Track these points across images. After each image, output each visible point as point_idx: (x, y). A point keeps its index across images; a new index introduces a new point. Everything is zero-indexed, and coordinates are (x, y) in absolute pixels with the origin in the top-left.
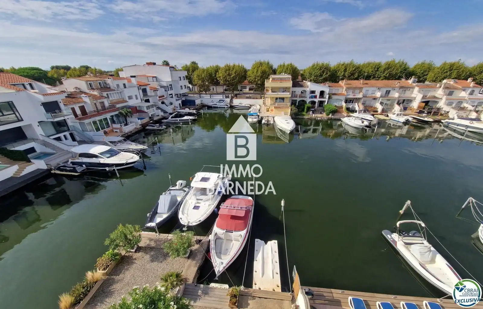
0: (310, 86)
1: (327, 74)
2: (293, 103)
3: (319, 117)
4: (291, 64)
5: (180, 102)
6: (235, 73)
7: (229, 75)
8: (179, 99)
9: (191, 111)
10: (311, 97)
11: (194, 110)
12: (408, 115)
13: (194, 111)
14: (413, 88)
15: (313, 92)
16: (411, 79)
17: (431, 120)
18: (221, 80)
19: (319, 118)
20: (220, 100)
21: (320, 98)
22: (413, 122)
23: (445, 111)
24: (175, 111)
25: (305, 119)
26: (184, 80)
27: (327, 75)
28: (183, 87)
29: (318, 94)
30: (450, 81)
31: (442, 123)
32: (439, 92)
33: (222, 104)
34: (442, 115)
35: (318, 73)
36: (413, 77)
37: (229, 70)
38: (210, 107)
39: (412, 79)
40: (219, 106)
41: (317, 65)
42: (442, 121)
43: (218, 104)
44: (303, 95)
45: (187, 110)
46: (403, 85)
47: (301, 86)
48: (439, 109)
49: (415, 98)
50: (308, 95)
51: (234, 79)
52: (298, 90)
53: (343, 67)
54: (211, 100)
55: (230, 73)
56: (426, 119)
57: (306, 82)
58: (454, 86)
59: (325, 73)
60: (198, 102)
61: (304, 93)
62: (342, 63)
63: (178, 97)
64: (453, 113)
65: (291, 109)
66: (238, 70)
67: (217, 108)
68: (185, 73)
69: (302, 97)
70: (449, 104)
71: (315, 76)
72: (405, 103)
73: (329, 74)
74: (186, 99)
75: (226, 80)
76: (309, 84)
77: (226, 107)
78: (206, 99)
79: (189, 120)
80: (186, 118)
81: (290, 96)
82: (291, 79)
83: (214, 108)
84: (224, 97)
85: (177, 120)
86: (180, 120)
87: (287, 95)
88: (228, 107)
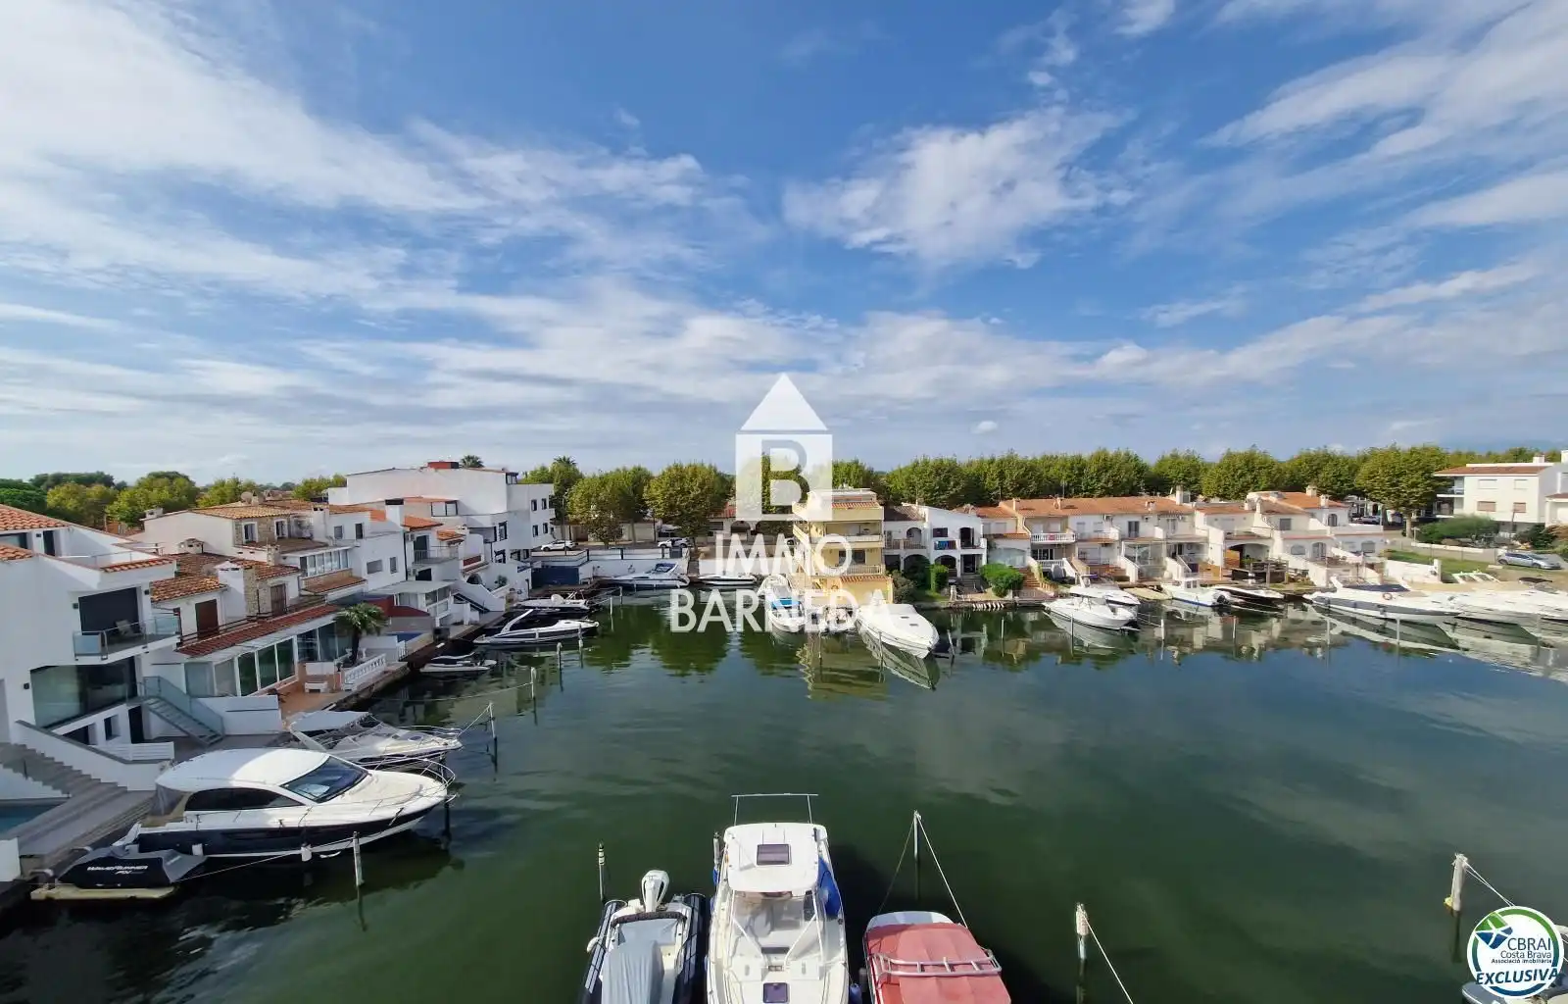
0: (928, 517)
1: (957, 484)
2: (892, 564)
3: (981, 602)
4: (856, 462)
5: (528, 574)
6: (701, 486)
7: (682, 492)
8: (523, 564)
9: (569, 603)
10: (940, 546)
11: (578, 597)
12: (1211, 585)
13: (582, 603)
14: (1191, 514)
15: (940, 532)
16: (1174, 492)
17: (1278, 596)
18: (658, 507)
19: (980, 606)
20: (658, 565)
21: (963, 547)
22: (1236, 604)
23: (1296, 570)
24: (515, 605)
25: (937, 609)
26: (545, 508)
27: (959, 488)
28: (541, 529)
29: (954, 535)
30: (1267, 495)
31: (1311, 602)
32: (1258, 524)
33: (665, 577)
34: (1292, 580)
35: (935, 482)
36: (1178, 487)
37: (682, 478)
38: (628, 588)
39: (1178, 493)
40: (655, 583)
41: (926, 463)
42: (1305, 596)
43: (651, 576)
44: (913, 541)
45: (556, 601)
46: (1164, 507)
47: (904, 518)
48: (1278, 565)
49: (1207, 540)
50: (931, 542)
51: (696, 501)
52: (899, 529)
53: (993, 467)
54: (626, 564)
55: (686, 486)
56: (1262, 593)
57: (915, 507)
58: (1281, 506)
59: (952, 483)
60: (585, 573)
61: (915, 534)
62: (987, 457)
63: (519, 559)
64: (1318, 575)
65: (894, 581)
66: (708, 479)
67: (650, 588)
68: (549, 490)
69: (912, 547)
70: (1298, 551)
71: (927, 491)
72: (1187, 551)
73: (963, 484)
74: (546, 564)
75: (672, 507)
76: (925, 510)
77: (679, 584)
78: (610, 563)
79: (576, 631)
80: (562, 625)
81: (882, 545)
82: (875, 499)
83: (640, 588)
84: (667, 556)
85: (534, 635)
86: (541, 635)
87: (873, 542)
88: (684, 584)
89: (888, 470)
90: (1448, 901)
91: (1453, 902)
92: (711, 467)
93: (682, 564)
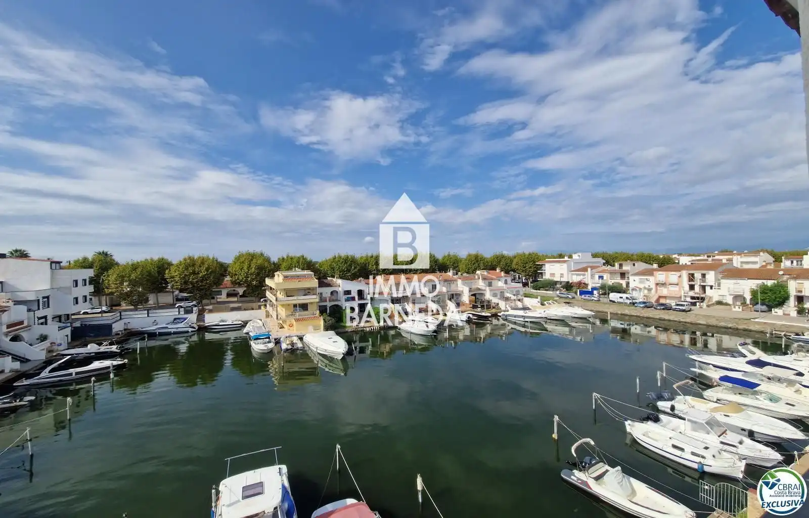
0: (341, 285)
1: (355, 268)
2: (322, 310)
3: (368, 327)
4: (303, 256)
5: (68, 331)
6: (207, 270)
7: (194, 273)
8: (64, 325)
9: (103, 349)
10: (347, 300)
11: (111, 344)
12: (465, 312)
13: (114, 348)
14: (456, 280)
15: (348, 292)
16: (449, 271)
17: (489, 315)
18: (176, 283)
19: (368, 329)
20: (175, 319)
21: (359, 299)
22: (474, 319)
23: (495, 303)
24: (54, 354)
25: (347, 332)
26: (85, 285)
27: (356, 270)
28: (80, 300)
29: (354, 294)
30: (484, 272)
31: (500, 316)
32: (481, 284)
33: (181, 326)
34: (494, 308)
35: (344, 267)
36: (451, 269)
37: (194, 265)
38: (152, 335)
39: (451, 271)
40: (172, 331)
41: (340, 257)
42: (498, 314)
43: (170, 326)
44: (333, 297)
45: (92, 348)
46: (446, 278)
47: (329, 285)
48: (489, 302)
49: (462, 291)
50: (343, 297)
51: (204, 279)
52: (326, 291)
53: (373, 259)
54: (151, 320)
55: (197, 270)
56: (483, 314)
57: (334, 280)
58: (488, 277)
59: (353, 267)
60: (118, 327)
61: (335, 294)
62: (370, 255)
63: (60, 321)
64: (502, 305)
65: (324, 319)
66: (212, 265)
67: (169, 334)
68: (90, 273)
69: (334, 301)
70: (495, 295)
71: (340, 272)
72: (455, 297)
73: (358, 268)
74: (84, 323)
75: (186, 283)
76: (340, 281)
77: (190, 330)
78: (139, 320)
79: (109, 367)
80: (96, 365)
81: (317, 300)
82: (313, 276)
83: (161, 334)
84: (182, 312)
85: (71, 374)
86: (77, 373)
87: (313, 299)
88: (194, 330)
89: (320, 261)
90: (553, 436)
91: (555, 436)
92: (213, 258)
93: (193, 317)
